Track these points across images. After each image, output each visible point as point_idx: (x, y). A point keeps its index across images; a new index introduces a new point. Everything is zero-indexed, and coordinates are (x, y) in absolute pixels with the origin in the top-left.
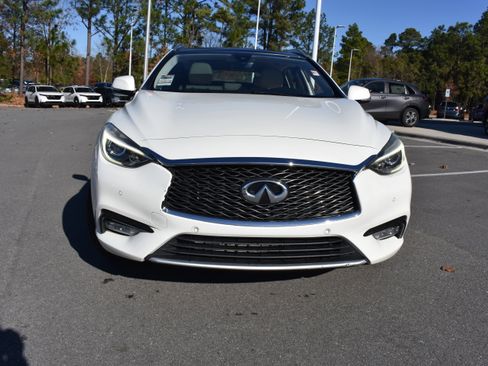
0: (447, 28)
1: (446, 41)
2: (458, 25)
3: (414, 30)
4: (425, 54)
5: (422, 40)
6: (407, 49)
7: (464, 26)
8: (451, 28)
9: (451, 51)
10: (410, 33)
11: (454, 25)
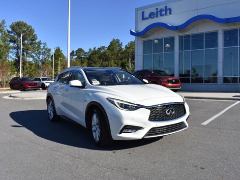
0: (97, 48)
1: (98, 54)
2: (101, 47)
3: (82, 49)
4: (89, 59)
5: (85, 53)
6: (79, 57)
7: (103, 47)
8: (98, 48)
9: (100, 58)
10: (80, 50)
11: (100, 47)
